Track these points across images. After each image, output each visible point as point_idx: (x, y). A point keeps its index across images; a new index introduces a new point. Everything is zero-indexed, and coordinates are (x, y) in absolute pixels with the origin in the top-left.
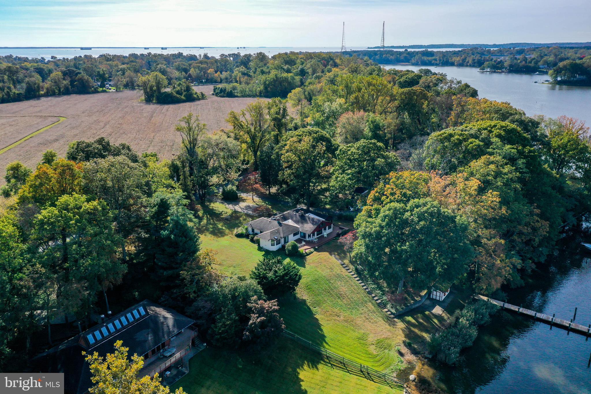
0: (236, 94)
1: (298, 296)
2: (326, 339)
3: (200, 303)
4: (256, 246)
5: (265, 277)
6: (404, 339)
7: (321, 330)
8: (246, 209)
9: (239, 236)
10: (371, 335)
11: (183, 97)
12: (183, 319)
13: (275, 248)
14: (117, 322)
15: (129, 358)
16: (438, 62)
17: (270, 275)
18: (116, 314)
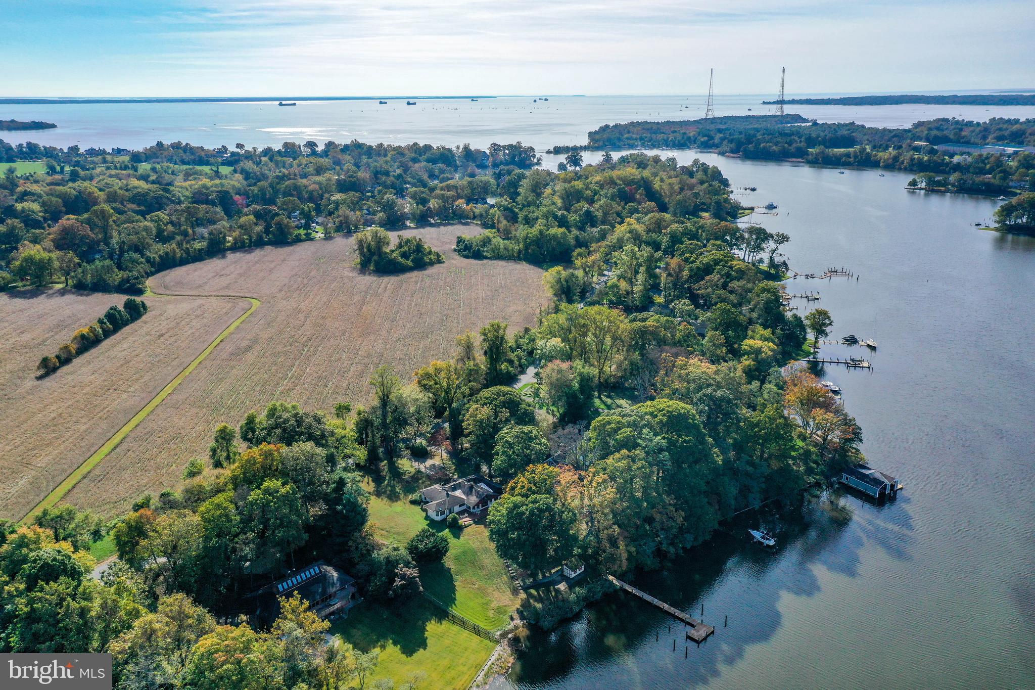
0: (485, 254)
1: (446, 565)
2: (456, 602)
3: (361, 566)
4: (424, 514)
5: (416, 548)
6: (519, 607)
7: (455, 594)
8: (430, 469)
9: (413, 502)
10: (495, 602)
11: (410, 263)
12: (347, 578)
13: (439, 518)
14: (298, 577)
15: (301, 601)
16: (852, 160)
17: (421, 546)
18: (298, 572)
